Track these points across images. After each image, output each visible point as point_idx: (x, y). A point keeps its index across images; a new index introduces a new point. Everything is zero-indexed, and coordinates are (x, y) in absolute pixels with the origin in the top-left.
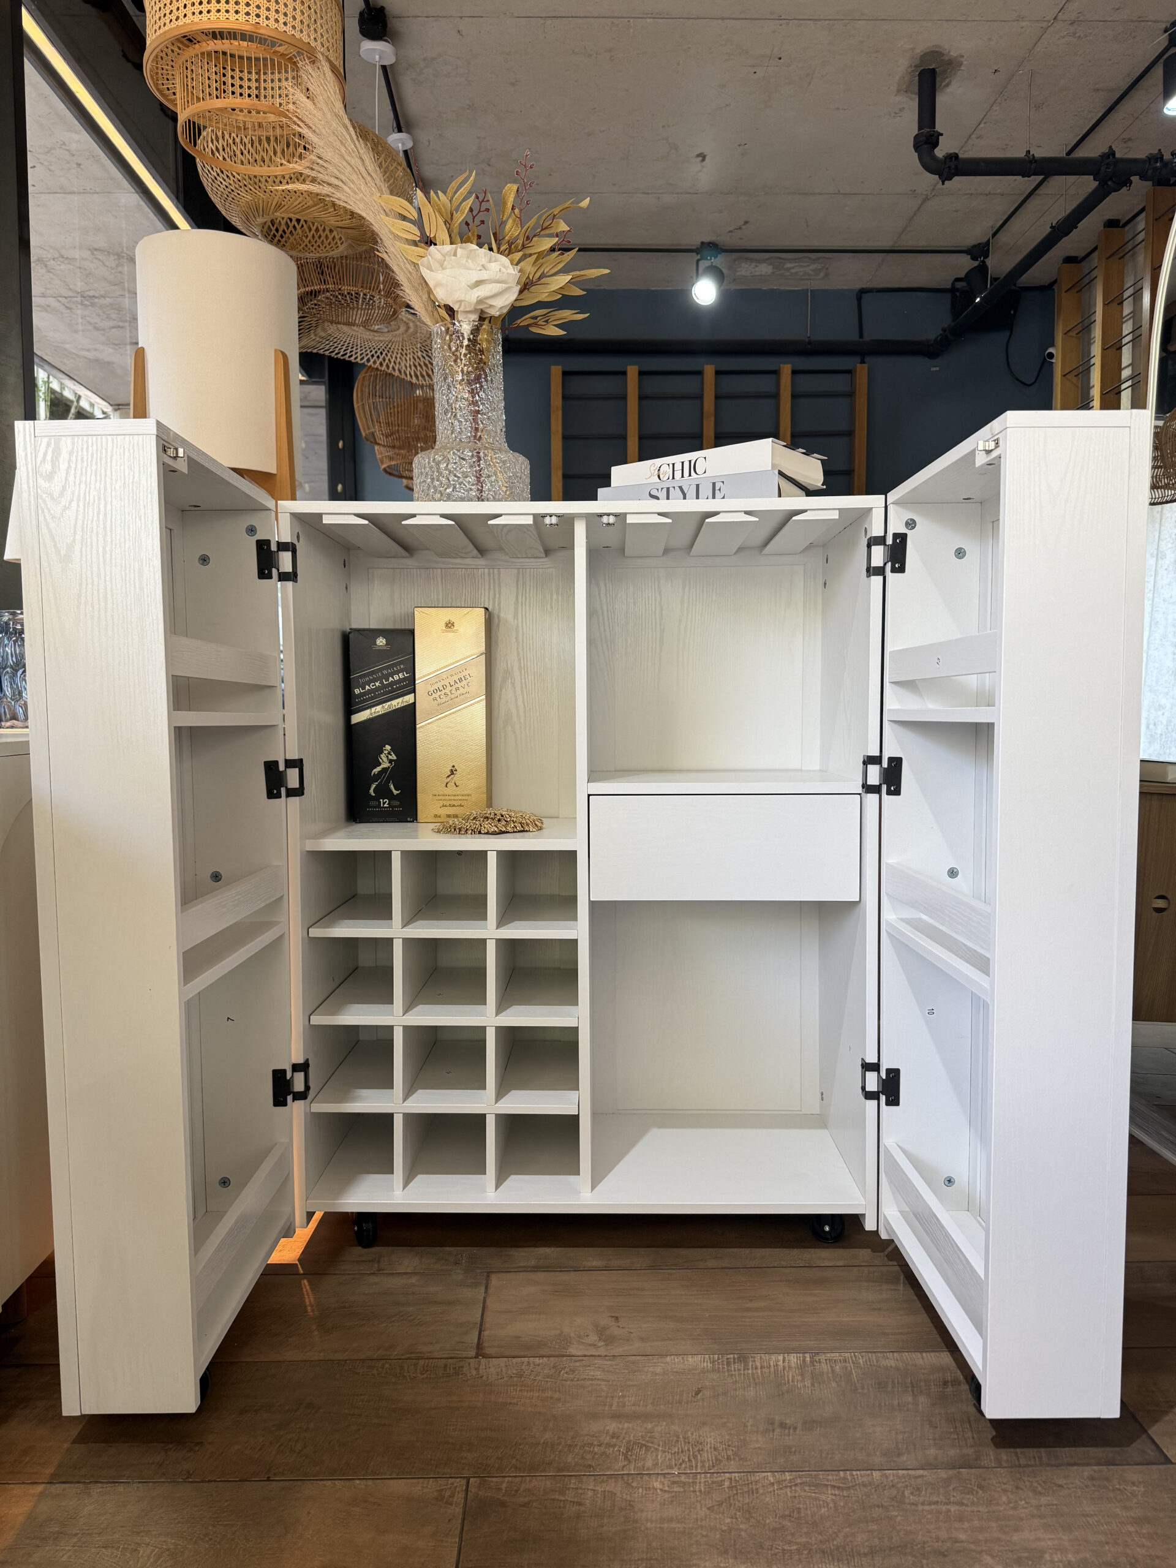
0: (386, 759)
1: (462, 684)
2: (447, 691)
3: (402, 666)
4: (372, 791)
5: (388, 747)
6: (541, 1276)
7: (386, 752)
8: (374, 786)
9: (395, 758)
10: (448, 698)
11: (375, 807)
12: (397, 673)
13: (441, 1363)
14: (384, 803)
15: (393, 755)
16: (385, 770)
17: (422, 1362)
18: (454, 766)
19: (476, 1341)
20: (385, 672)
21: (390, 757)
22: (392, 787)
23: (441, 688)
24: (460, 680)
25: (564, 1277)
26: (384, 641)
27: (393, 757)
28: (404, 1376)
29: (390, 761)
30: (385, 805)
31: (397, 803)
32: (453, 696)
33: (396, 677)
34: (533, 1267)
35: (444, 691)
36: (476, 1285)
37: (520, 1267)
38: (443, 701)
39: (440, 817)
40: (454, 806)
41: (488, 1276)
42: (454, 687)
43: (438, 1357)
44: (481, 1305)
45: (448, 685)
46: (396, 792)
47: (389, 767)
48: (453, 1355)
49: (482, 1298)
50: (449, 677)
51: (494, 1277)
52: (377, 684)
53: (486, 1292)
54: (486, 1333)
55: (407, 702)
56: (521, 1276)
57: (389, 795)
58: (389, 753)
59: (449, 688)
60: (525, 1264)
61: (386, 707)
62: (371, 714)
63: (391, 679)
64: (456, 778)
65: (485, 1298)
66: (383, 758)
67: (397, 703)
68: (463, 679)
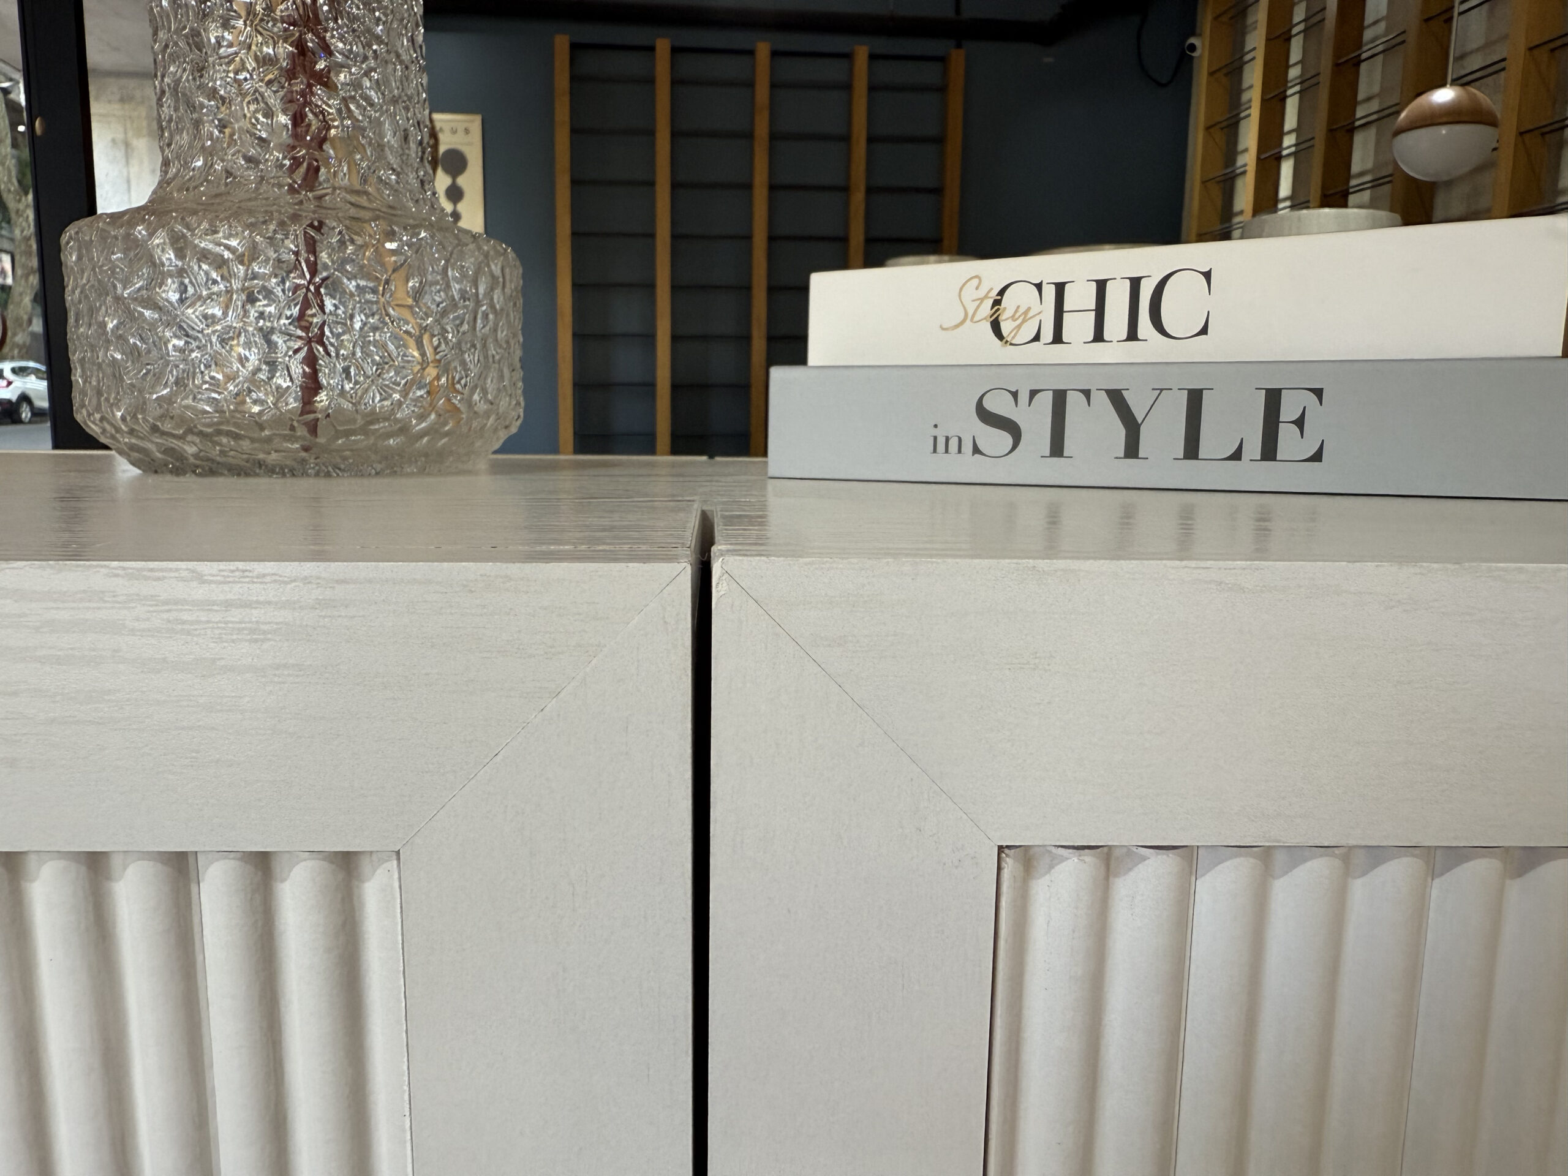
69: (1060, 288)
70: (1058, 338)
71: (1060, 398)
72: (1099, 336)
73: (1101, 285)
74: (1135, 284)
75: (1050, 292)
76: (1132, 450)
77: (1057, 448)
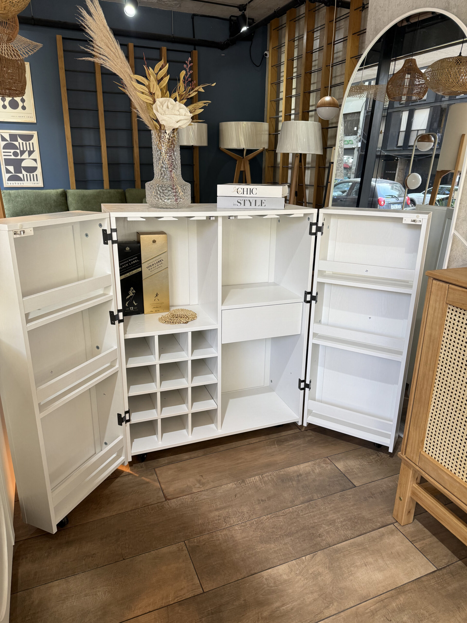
1: (159, 263)
3: (136, 257)
4: (127, 305)
5: (132, 288)
8: (127, 303)
9: (135, 292)
10: (154, 269)
11: (128, 310)
12: (134, 260)
16: (131, 297)
18: (157, 293)
20: (130, 260)
21: (133, 292)
22: (134, 302)
23: (152, 265)
26: (129, 249)
29: (133, 293)
30: (132, 309)
31: (136, 308)
39: (153, 312)
40: (157, 307)
46: (136, 304)
47: (133, 296)
50: (155, 261)
52: (127, 265)
55: (139, 271)
57: (133, 305)
58: (133, 290)
59: (155, 265)
61: (131, 273)
62: (126, 276)
63: (132, 263)
64: (158, 297)
66: (130, 292)
67: (135, 272)
69: (243, 189)
70: (243, 194)
71: (245, 200)
72: (247, 194)
73: (247, 189)
74: (250, 189)
75: (242, 189)
76: (251, 205)
77: (244, 205)
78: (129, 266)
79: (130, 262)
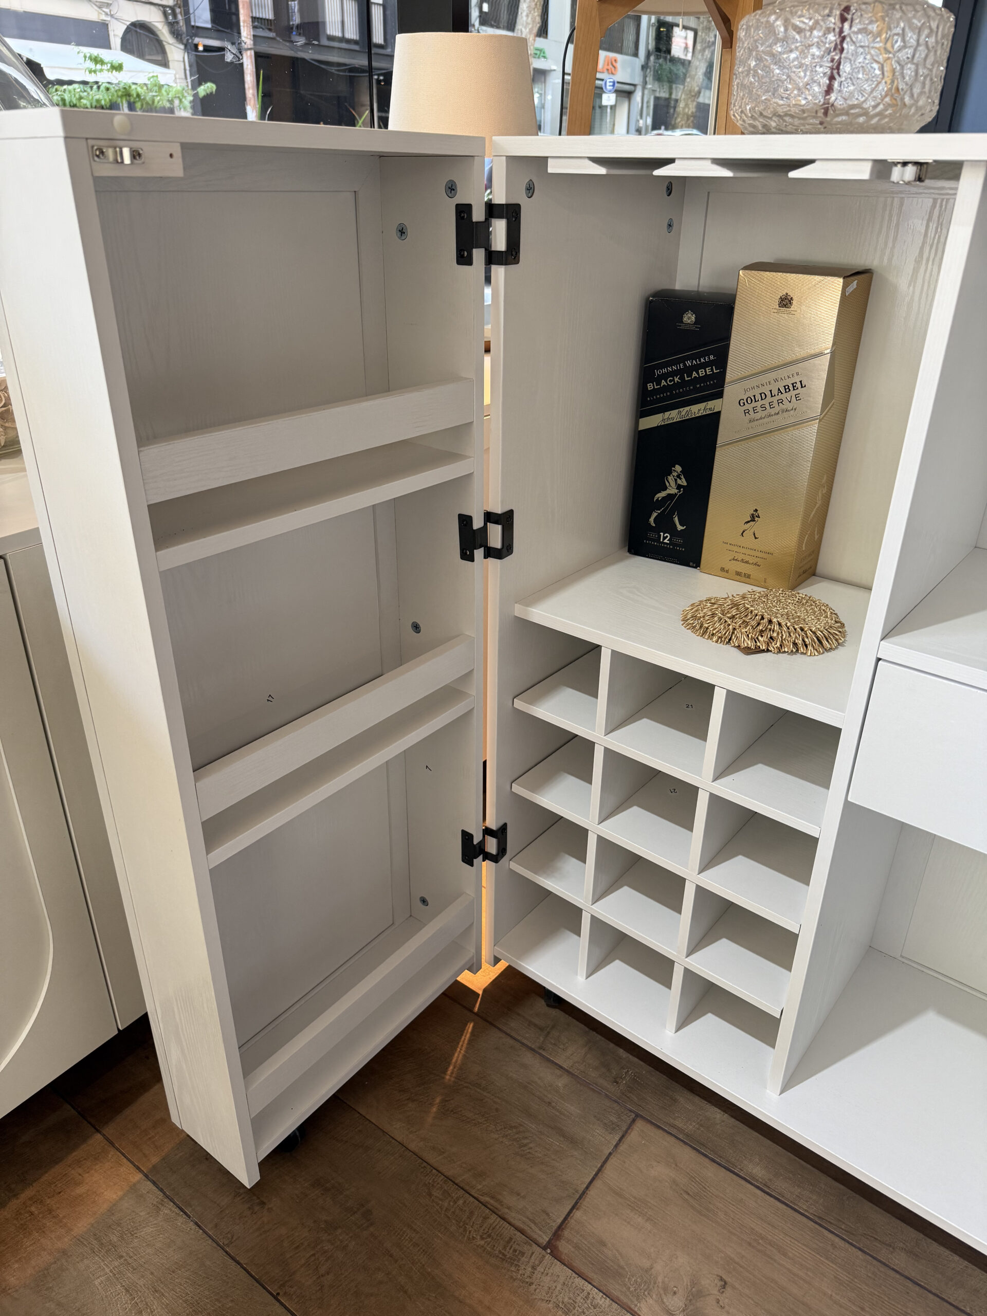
0: (674, 484)
1: (788, 395)
2: (766, 402)
3: (712, 357)
4: (652, 520)
5: (678, 468)
6: (685, 1154)
7: (675, 474)
8: (654, 515)
9: (685, 484)
10: (766, 413)
11: (654, 540)
12: (703, 366)
13: (508, 1231)
14: (665, 538)
15: (684, 480)
16: (670, 496)
17: (494, 1217)
18: (756, 510)
19: (559, 1221)
20: (688, 363)
21: (679, 482)
22: (676, 520)
23: (758, 397)
24: (787, 388)
25: (711, 1172)
26: (693, 318)
27: (683, 482)
28: (465, 1230)
29: (679, 487)
30: (666, 541)
31: (680, 541)
32: (773, 411)
33: (702, 373)
34: (687, 1135)
35: (761, 403)
36: (611, 1127)
37: (674, 1126)
38: (758, 416)
39: (727, 572)
40: (747, 562)
41: (634, 1121)
42: (777, 398)
43: (512, 1220)
44: (599, 1166)
45: (768, 394)
46: (680, 528)
47: (676, 494)
48: (526, 1228)
49: (607, 1152)
50: (772, 382)
51: (640, 1125)
52: (676, 379)
53: (616, 1146)
54: (577, 1214)
55: (710, 409)
56: (668, 1142)
57: (672, 530)
58: (679, 476)
59: (769, 399)
60: (680, 1126)
61: (683, 413)
62: (663, 420)
63: (694, 374)
64: (756, 527)
65: (610, 1154)
66: (670, 481)
67: (697, 410)
68: (791, 388)
78: (683, 383)
79: (689, 370)
